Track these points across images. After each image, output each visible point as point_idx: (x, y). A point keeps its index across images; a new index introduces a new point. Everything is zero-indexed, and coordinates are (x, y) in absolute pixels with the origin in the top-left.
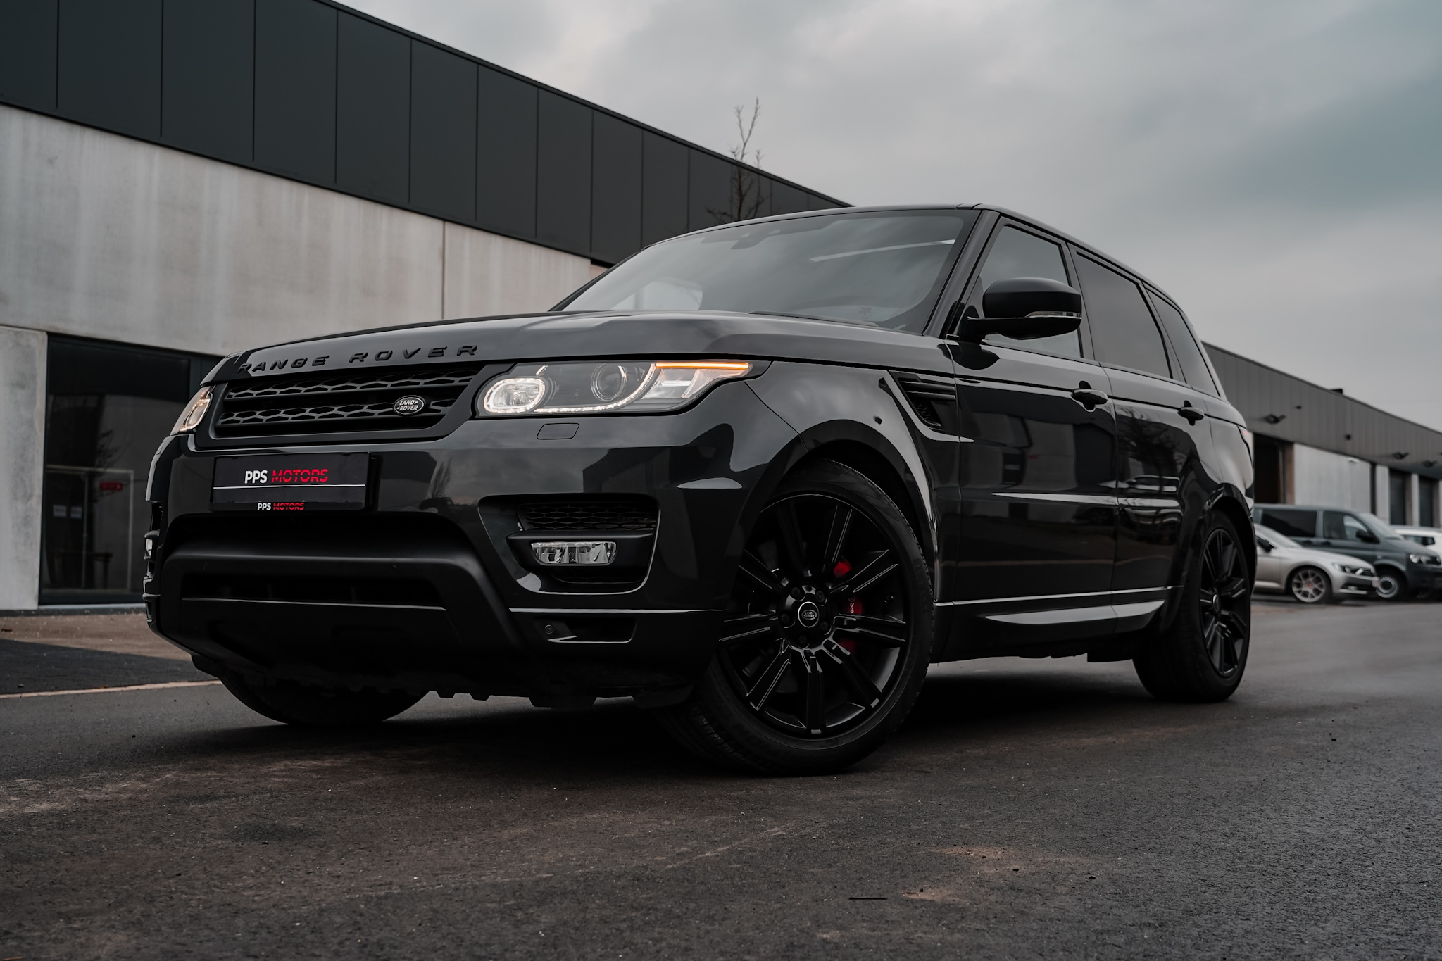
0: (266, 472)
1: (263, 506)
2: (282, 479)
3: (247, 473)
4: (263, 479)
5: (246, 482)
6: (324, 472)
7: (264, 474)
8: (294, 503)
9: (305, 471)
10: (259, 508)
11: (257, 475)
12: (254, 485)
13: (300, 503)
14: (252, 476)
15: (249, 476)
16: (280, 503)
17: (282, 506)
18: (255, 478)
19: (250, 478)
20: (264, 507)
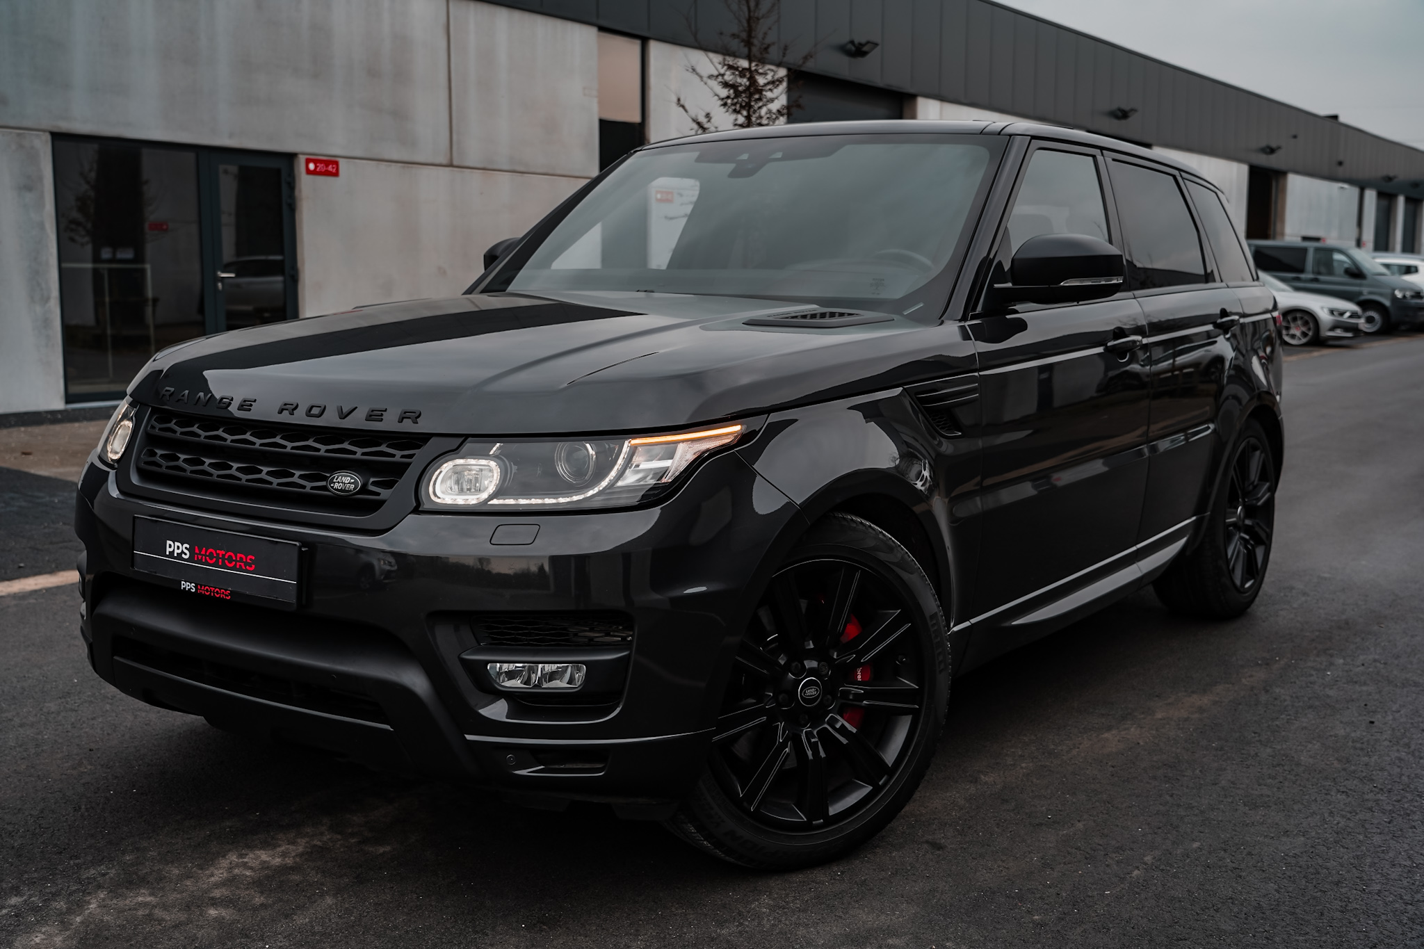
0: (188, 546)
1: (186, 585)
2: (206, 559)
3: (169, 542)
4: (186, 554)
5: (168, 553)
6: (250, 559)
7: (186, 548)
8: (220, 589)
9: (230, 553)
10: (183, 587)
11: (178, 548)
12: (175, 558)
13: (226, 590)
14: (176, 548)
15: (170, 546)
16: (205, 586)
17: (207, 591)
18: (177, 551)
19: (171, 550)
20: (187, 588)
